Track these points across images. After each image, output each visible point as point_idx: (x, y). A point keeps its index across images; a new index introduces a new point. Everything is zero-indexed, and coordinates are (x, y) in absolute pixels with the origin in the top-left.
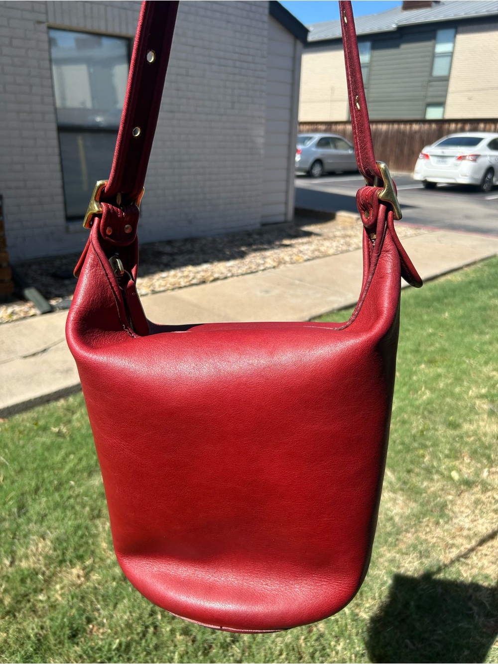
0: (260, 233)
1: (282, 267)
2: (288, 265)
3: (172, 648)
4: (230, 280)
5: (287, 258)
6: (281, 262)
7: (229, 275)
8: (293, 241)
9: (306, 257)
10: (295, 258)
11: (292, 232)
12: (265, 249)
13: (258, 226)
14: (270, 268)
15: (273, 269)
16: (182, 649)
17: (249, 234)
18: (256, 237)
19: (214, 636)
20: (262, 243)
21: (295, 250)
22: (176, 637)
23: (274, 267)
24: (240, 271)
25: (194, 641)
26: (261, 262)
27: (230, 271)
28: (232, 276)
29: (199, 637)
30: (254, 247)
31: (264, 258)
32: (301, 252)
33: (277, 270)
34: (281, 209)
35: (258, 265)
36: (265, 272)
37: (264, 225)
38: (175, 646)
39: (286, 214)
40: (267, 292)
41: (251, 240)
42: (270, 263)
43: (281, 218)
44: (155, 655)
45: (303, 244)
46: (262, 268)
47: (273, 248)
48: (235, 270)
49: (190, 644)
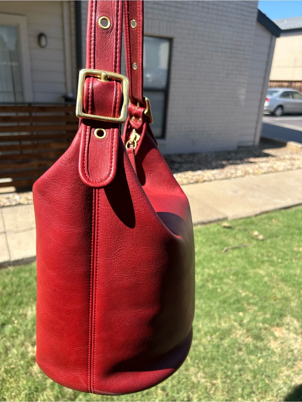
0: (236, 152)
1: (247, 177)
2: (251, 176)
3: (155, 396)
4: (213, 183)
5: (251, 171)
6: (247, 173)
7: (212, 178)
8: (256, 160)
9: (263, 171)
10: (256, 171)
11: (257, 153)
12: (238, 164)
13: (235, 148)
14: (239, 177)
15: (241, 178)
16: (160, 398)
17: (229, 153)
18: (233, 154)
19: (178, 395)
20: (236, 159)
21: (257, 166)
22: (157, 391)
23: (242, 176)
24: (220, 177)
25: (167, 395)
26: (234, 172)
27: (213, 176)
28: (215, 179)
29: (170, 394)
30: (231, 162)
31: (236, 169)
32: (261, 167)
33: (244, 179)
34: (251, 138)
35: (232, 174)
36: (236, 179)
37: (239, 147)
38: (157, 395)
39: (254, 142)
40: (235, 192)
41: (230, 157)
42: (239, 173)
43: (251, 144)
44: (146, 398)
45: (263, 162)
46: (234, 176)
47: (242, 163)
48: (217, 176)
49: (165, 396)
